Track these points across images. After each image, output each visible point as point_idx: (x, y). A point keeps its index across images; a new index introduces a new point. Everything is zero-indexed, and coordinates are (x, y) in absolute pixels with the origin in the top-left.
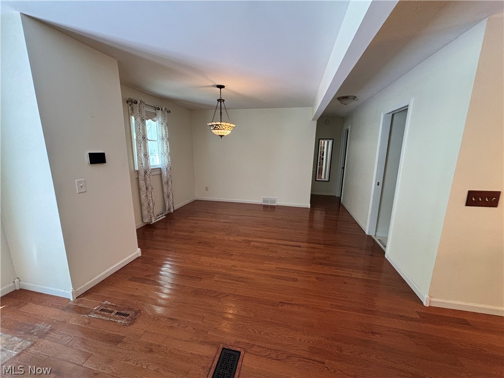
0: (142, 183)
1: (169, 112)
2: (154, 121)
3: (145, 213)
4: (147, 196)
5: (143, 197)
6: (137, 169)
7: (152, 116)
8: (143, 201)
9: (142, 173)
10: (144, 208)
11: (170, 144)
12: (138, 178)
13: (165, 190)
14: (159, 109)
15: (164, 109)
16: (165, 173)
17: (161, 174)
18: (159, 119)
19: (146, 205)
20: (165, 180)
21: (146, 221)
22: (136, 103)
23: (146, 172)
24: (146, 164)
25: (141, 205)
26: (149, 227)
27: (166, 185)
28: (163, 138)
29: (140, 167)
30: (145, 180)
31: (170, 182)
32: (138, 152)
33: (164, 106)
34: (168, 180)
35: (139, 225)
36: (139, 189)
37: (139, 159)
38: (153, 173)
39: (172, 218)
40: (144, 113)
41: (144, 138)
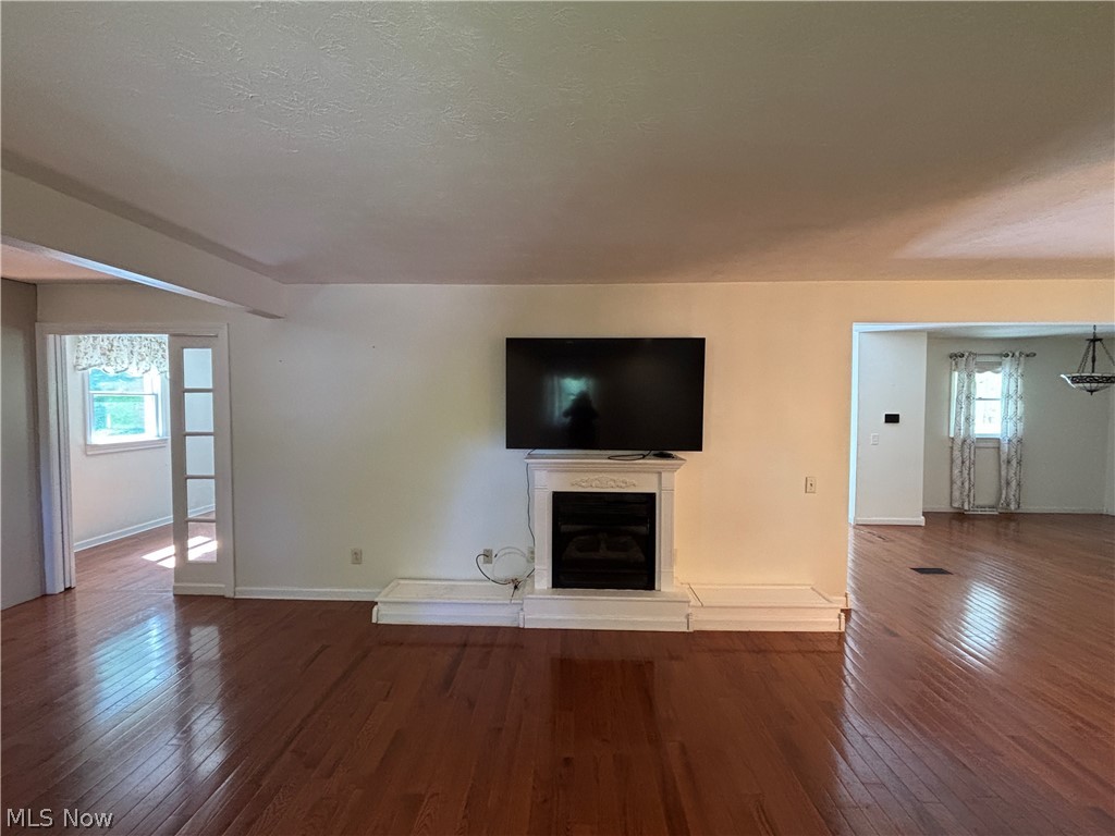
0: (957, 453)
1: (1029, 356)
2: (997, 372)
3: (956, 494)
4: (961, 472)
5: (956, 472)
6: (952, 435)
7: (990, 367)
8: (954, 477)
9: (961, 441)
10: (955, 487)
12: (952, 448)
13: (1003, 473)
14: (1007, 355)
15: (1017, 354)
16: (1005, 448)
17: (999, 448)
18: (1006, 369)
19: (959, 483)
20: (1004, 457)
21: (956, 505)
22: (962, 356)
23: (966, 440)
24: (967, 429)
25: (952, 482)
26: (960, 516)
27: (1004, 466)
28: (1008, 396)
29: (955, 434)
30: (962, 451)
31: (1014, 462)
32: (958, 414)
33: (1022, 351)
34: (1011, 457)
35: (943, 506)
36: (952, 461)
37: (957, 423)
38: (981, 445)
39: (1014, 520)
40: (972, 364)
41: (968, 397)
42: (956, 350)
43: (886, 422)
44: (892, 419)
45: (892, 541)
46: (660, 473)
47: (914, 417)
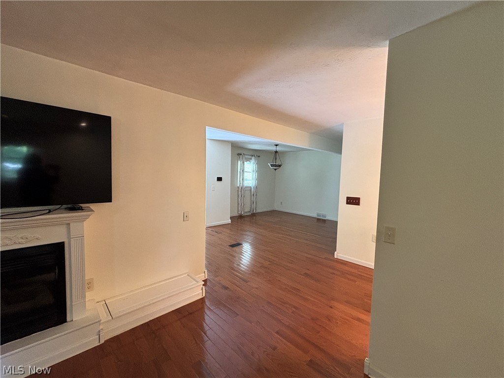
0: (240, 193)
1: (259, 156)
2: (250, 162)
3: (240, 208)
4: (241, 200)
5: (239, 200)
6: (238, 186)
7: (249, 160)
8: (239, 202)
9: (240, 188)
10: (239, 206)
11: (258, 173)
12: (238, 191)
13: (252, 199)
14: (253, 156)
15: (256, 156)
16: (253, 190)
17: (251, 190)
18: (253, 161)
19: (240, 204)
20: (252, 193)
22: (241, 154)
23: (242, 188)
24: (243, 184)
25: (238, 204)
26: (241, 217)
27: (252, 197)
28: (253, 171)
29: (240, 185)
30: (241, 192)
31: (255, 195)
32: (240, 178)
33: (257, 154)
34: (254, 193)
35: (236, 214)
36: (238, 196)
37: (240, 181)
38: (246, 189)
39: (255, 216)
40: (244, 159)
41: (243, 171)
42: (239, 152)
43: (218, 180)
44: (220, 179)
45: (221, 233)
46: (69, 224)
47: (227, 179)
